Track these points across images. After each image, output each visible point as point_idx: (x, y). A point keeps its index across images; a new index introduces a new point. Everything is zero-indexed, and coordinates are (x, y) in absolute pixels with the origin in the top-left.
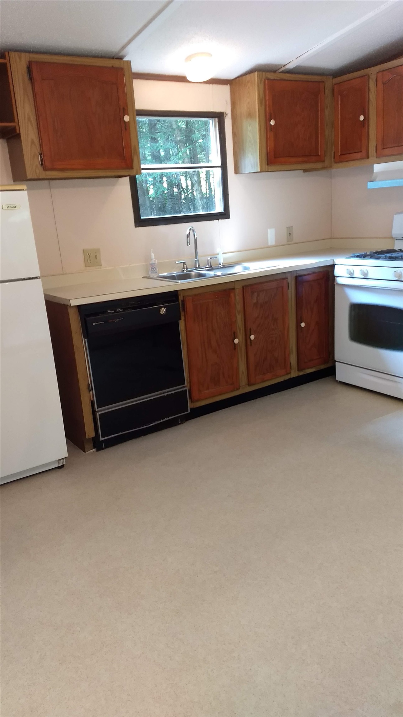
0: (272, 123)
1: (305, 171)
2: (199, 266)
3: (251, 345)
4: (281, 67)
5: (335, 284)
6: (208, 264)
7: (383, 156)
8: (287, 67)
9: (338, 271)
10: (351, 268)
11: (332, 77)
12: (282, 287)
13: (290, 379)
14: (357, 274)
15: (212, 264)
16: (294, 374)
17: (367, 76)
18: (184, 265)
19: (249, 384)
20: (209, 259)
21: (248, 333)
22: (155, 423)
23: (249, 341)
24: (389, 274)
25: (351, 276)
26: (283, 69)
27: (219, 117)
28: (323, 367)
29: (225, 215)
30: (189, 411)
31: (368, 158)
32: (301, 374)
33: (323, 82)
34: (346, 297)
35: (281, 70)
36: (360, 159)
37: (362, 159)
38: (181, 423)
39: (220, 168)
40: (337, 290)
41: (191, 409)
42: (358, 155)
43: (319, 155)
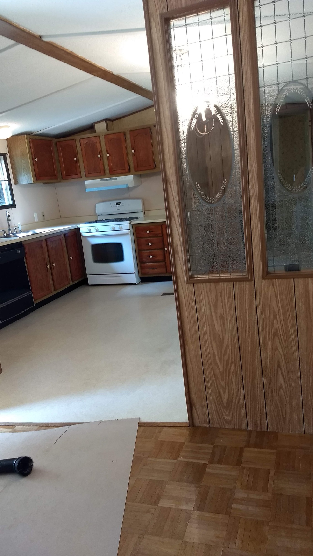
0: (36, 159)
1: (44, 183)
2: (11, 232)
3: (53, 269)
4: (33, 132)
5: (81, 236)
6: (15, 231)
7: (90, 177)
8: (37, 133)
9: (82, 230)
10: (89, 228)
11: (54, 138)
12: (61, 239)
13: (70, 286)
14: (93, 230)
15: (17, 231)
16: (71, 284)
17: (74, 140)
18: (4, 232)
19: (55, 290)
20: (15, 228)
21: (52, 263)
22: (21, 313)
23: (52, 267)
24: (109, 228)
25: (90, 232)
26: (35, 134)
27: (4, 155)
28: (81, 280)
29: (13, 206)
30: (34, 305)
31: (81, 178)
32: (73, 283)
33: (52, 140)
34: (88, 242)
35: (33, 134)
36: (77, 178)
37: (78, 178)
38: (29, 314)
39: (7, 181)
40: (82, 239)
41: (35, 304)
42: (76, 176)
43: (55, 176)
